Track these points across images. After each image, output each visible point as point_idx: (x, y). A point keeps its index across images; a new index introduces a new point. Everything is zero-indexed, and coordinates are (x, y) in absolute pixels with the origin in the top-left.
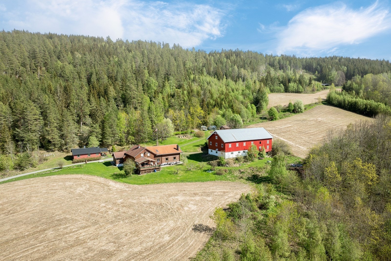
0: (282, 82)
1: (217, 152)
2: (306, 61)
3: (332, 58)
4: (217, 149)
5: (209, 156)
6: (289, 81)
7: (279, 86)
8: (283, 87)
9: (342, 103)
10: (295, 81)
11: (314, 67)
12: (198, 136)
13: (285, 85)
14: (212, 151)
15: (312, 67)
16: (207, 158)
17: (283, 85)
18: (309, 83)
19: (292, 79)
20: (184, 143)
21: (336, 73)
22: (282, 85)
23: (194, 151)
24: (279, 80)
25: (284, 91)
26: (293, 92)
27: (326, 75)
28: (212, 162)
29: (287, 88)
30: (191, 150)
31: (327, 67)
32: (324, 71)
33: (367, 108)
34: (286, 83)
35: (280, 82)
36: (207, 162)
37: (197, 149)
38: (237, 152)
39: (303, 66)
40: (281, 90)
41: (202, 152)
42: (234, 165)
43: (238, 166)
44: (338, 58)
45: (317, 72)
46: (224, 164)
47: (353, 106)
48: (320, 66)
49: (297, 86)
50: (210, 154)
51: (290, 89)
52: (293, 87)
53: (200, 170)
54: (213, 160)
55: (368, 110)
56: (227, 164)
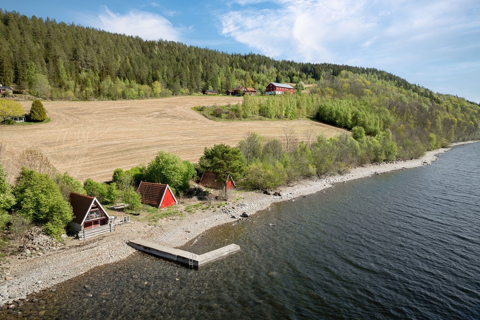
0: (289, 76)
2: (302, 65)
3: (323, 65)
6: (293, 75)
7: (287, 78)
8: (289, 79)
10: (297, 76)
11: (309, 70)
13: (290, 78)
15: (308, 69)
19: (295, 74)
21: (325, 73)
24: (286, 74)
25: (290, 81)
27: (317, 74)
29: (292, 80)
31: (318, 69)
32: (316, 72)
35: (287, 76)
39: (300, 68)
40: (288, 81)
44: (327, 65)
45: (311, 73)
48: (314, 69)
49: (299, 79)
51: (294, 80)
52: (296, 79)
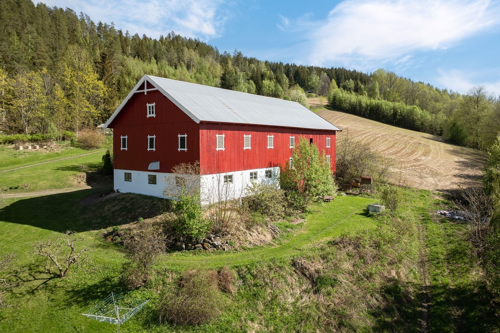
0: (252, 78)
1: (153, 180)
4: (155, 165)
5: (114, 199)
6: (263, 77)
7: (248, 83)
9: (358, 107)
12: (86, 145)
13: (256, 83)
14: (128, 178)
16: (106, 208)
17: (254, 82)
18: (289, 85)
19: (265, 74)
20: (26, 162)
21: (318, 78)
22: (251, 82)
23: (56, 187)
25: (256, 91)
26: (269, 95)
27: (304, 80)
28: (132, 225)
29: (260, 88)
30: (41, 183)
32: (302, 75)
33: (396, 114)
34: (257, 80)
35: (248, 78)
36: (104, 231)
37: (68, 180)
38: (247, 173)
40: (251, 89)
41: (90, 187)
42: (250, 238)
43: (269, 238)
46: (202, 238)
47: (374, 111)
49: (275, 86)
50: (123, 190)
51: (265, 90)
52: (269, 87)
53: (42, 295)
54: (134, 219)
55: (398, 117)
56: (216, 232)
